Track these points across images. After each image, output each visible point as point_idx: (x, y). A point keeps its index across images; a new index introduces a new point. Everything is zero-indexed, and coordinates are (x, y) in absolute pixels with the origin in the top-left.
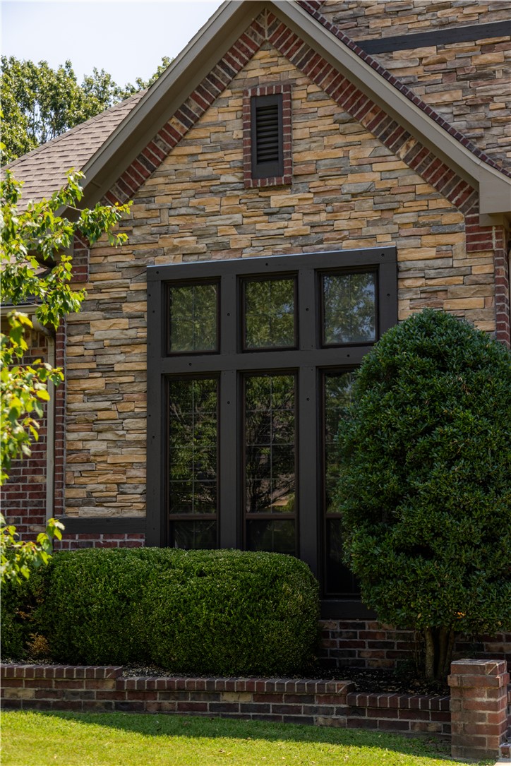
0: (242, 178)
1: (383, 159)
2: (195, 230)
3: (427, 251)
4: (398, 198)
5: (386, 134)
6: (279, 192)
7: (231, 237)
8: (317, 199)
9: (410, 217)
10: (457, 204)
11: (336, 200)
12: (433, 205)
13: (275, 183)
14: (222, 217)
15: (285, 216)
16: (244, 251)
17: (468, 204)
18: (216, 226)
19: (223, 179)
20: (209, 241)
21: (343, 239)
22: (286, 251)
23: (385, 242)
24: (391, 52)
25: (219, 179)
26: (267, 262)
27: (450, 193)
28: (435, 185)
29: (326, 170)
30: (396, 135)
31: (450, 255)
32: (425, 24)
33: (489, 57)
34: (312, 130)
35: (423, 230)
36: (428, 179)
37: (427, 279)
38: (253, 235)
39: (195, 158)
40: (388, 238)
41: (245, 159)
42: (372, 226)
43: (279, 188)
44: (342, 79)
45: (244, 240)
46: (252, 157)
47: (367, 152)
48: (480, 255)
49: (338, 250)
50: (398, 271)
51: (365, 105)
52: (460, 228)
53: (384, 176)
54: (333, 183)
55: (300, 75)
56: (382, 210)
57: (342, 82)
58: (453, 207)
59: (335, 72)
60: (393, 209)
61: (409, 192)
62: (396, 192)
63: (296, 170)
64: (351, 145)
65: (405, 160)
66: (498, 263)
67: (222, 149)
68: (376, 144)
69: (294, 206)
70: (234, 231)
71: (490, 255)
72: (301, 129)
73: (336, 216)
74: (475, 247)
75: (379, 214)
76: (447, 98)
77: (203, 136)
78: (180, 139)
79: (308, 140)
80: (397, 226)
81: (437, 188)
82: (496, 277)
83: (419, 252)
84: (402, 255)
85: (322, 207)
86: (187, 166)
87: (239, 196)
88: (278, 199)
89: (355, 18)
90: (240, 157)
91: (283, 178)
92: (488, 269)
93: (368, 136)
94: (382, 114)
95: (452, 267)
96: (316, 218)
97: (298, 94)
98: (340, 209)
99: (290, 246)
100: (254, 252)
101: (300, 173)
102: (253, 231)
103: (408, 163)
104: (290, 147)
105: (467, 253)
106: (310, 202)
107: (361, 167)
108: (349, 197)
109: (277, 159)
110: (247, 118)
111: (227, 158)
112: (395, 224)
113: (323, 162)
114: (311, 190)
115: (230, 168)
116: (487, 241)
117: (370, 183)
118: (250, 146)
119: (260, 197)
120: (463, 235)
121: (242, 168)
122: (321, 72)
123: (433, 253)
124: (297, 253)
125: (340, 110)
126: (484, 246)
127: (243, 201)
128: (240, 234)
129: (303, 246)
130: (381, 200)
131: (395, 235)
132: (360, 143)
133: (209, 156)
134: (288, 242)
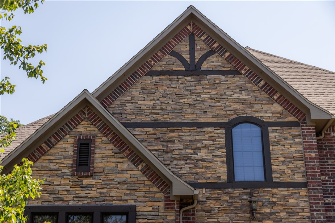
0: (72, 171)
1: (132, 169)
2: (48, 191)
3: (148, 208)
4: (137, 185)
5: (134, 160)
6: (87, 179)
7: (65, 195)
8: (103, 183)
9: (142, 194)
10: (161, 190)
11: (111, 184)
12: (151, 189)
13: (86, 175)
14: (61, 187)
15: (89, 188)
16: (70, 202)
17: (166, 190)
18: (58, 190)
19: (63, 171)
20: (54, 196)
21: (113, 200)
22: (88, 203)
23: (131, 203)
24: (135, 128)
25: (61, 171)
26: (80, 207)
27: (159, 185)
28: (153, 182)
29: (108, 171)
30: (138, 160)
31: (158, 210)
32: (149, 119)
33: (173, 134)
34: (103, 155)
35: (147, 199)
36: (150, 179)
37: (148, 220)
38: (74, 196)
39: (51, 161)
40: (133, 201)
41: (73, 163)
42: (126, 196)
43: (87, 177)
44: (117, 136)
45: (70, 197)
46: (76, 163)
47: (125, 166)
48: (169, 211)
49: (111, 204)
50: (136, 215)
51: (126, 147)
52: (162, 200)
53: (132, 176)
54: (110, 177)
55: (99, 132)
56: (130, 190)
57: (117, 137)
58: (159, 191)
59: (114, 133)
60: (135, 190)
61: (142, 184)
62: (136, 183)
63: (95, 170)
64: (119, 162)
65: (141, 171)
66: (177, 215)
67: (63, 159)
68: (129, 163)
69: (93, 185)
70: (66, 193)
71: (174, 211)
72: (98, 154)
73: (111, 191)
74: (168, 208)
75: (129, 191)
76: (156, 148)
77: (56, 152)
78: (45, 152)
79: (101, 159)
80: (136, 197)
81: (154, 183)
82: (177, 221)
83: (145, 208)
84: (138, 209)
85: (105, 186)
86: (47, 164)
87: (69, 178)
88: (86, 181)
89: (121, 113)
90: (71, 162)
91: (90, 173)
92: (173, 217)
93: (126, 159)
94: (133, 152)
95: (158, 215)
96: (102, 191)
97: (98, 140)
98: (113, 188)
99: (90, 201)
100: (74, 203)
101: (97, 171)
102: (75, 194)
103: (142, 172)
104: (93, 160)
105: (165, 210)
106: (100, 184)
107: (122, 171)
108: (117, 183)
109: (87, 165)
110: (76, 147)
111: (65, 162)
112: (136, 196)
113: (107, 168)
114: (101, 179)
115: (66, 167)
116: (173, 206)
117: (126, 178)
118: (76, 159)
119: (79, 180)
120: (163, 203)
121: (72, 167)
122: (108, 132)
123: (151, 209)
124: (93, 204)
125: (115, 148)
126: (172, 208)
127: (71, 181)
128: (68, 194)
129: (96, 202)
130: (130, 186)
131: (135, 200)
132: (123, 162)
133: (57, 161)
134: (90, 199)
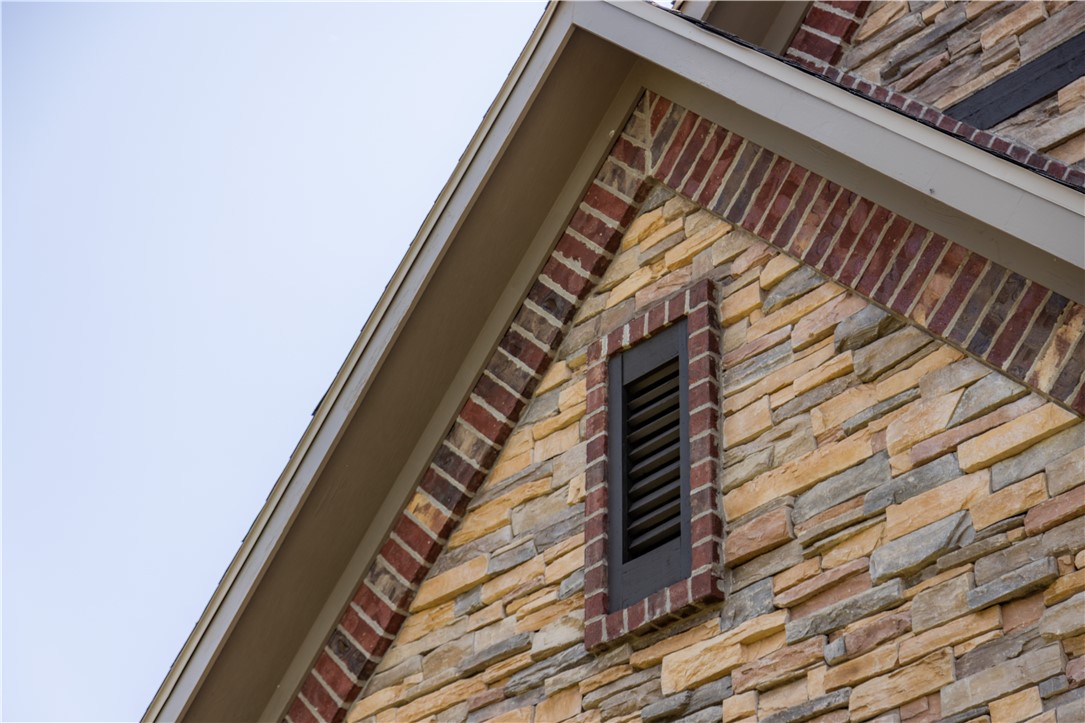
0: (586, 621)
1: (992, 417)
4: (1054, 540)
5: (989, 327)
6: (685, 636)
8: (795, 627)
11: (855, 611)
13: (670, 608)
15: (707, 714)
19: (539, 644)
24: (1053, 95)
25: (529, 645)
29: (821, 517)
30: (1020, 319)
34: (778, 400)
39: (472, 599)
40: (1033, 704)
41: (591, 556)
42: (973, 671)
43: (683, 620)
44: (850, 203)
46: (608, 542)
47: (941, 410)
51: (918, 257)
53: (999, 478)
54: (841, 559)
55: (740, 242)
56: (1002, 603)
57: (850, 212)
59: (830, 191)
60: (1041, 588)
62: (1042, 523)
63: (733, 546)
64: (893, 406)
65: (1056, 395)
67: (540, 548)
68: (964, 373)
69: (726, 673)
72: (744, 411)
73: (855, 670)
75: (994, 619)
77: (492, 522)
78: (434, 553)
79: (767, 436)
85: (811, 649)
86: (453, 633)
87: (575, 685)
88: (681, 663)
89: (940, 41)
90: (581, 556)
91: (689, 580)
93: (942, 355)
94: (971, 272)
96: (797, 696)
97: (737, 301)
98: (871, 641)
101: (743, 554)
103: (1069, 401)
104: (711, 475)
106: (776, 645)
107: (927, 470)
109: (673, 532)
110: (597, 425)
111: (551, 572)
113: (810, 495)
114: (780, 599)
115: (559, 601)
117: (955, 519)
118: (604, 509)
121: (585, 588)
122: (792, 205)
125: (856, 303)
127: (589, 699)
130: (998, 567)
131: (1051, 688)
132: (918, 393)
133: (508, 581)
